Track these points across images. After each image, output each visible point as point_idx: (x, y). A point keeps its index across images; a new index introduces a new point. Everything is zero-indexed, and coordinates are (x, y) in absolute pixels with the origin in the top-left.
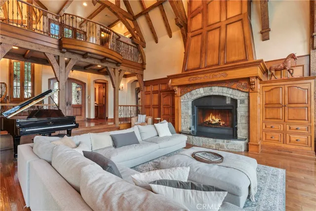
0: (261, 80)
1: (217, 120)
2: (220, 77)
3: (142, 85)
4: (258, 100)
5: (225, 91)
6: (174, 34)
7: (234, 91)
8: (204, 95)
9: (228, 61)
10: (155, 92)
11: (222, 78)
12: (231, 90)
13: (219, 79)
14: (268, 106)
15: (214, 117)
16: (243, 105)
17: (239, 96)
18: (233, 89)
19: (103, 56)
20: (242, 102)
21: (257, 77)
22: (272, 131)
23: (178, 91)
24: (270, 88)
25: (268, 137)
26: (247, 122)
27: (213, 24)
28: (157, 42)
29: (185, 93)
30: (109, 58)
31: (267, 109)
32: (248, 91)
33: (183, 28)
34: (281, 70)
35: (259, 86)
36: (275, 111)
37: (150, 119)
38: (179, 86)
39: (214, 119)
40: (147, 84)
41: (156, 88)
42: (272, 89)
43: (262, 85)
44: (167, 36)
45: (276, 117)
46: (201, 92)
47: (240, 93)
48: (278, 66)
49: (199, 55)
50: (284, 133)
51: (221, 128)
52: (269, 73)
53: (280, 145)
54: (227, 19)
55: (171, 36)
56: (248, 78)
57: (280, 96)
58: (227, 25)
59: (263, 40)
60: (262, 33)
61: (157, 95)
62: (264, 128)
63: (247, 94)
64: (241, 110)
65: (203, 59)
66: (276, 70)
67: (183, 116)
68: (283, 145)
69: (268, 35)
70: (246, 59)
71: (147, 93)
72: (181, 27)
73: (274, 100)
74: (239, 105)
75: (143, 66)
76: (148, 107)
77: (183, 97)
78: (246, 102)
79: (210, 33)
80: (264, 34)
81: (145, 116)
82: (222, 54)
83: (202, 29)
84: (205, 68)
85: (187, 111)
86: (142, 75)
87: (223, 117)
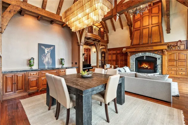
0: (167, 50)
1: (147, 66)
2: (150, 49)
3: (107, 50)
4: (166, 58)
5: (151, 54)
6: (124, 28)
7: (156, 54)
8: (142, 56)
9: (152, 42)
10: (114, 54)
11: (151, 49)
12: (154, 54)
13: (150, 50)
14: (170, 60)
15: (145, 65)
16: (159, 60)
17: (158, 56)
18: (155, 54)
19: (95, 38)
20: (159, 59)
21: (166, 49)
22: (172, 70)
23: (129, 54)
24: (170, 53)
25: (170, 73)
26: (161, 67)
27: (145, 26)
28: (115, 31)
29: (132, 55)
30: (92, 38)
31: (169, 62)
32: (162, 54)
33: (130, 26)
34: (175, 46)
35: (166, 53)
36: (173, 63)
37: (113, 66)
38: (129, 52)
39: (145, 66)
40: (110, 50)
41: (115, 52)
42: (172, 54)
43: (167, 52)
44: (121, 29)
45: (173, 65)
46: (140, 54)
47: (158, 55)
48: (174, 45)
49: (139, 39)
50: (176, 71)
51: (149, 69)
52: (170, 47)
53: (174, 76)
54: (152, 24)
55: (122, 29)
56: (162, 50)
57: (175, 57)
58: (152, 27)
59: (167, 33)
60: (167, 30)
61: (115, 55)
62: (168, 69)
63: (161, 56)
64: (159, 62)
65: (141, 41)
66: (173, 46)
67: (131, 64)
68: (176, 76)
69: (170, 31)
70: (161, 42)
71: (109, 54)
72: (129, 26)
73: (172, 58)
74: (157, 60)
75: (107, 42)
76: (110, 61)
77: (131, 57)
78: (161, 59)
79: (144, 30)
80: (168, 31)
81: (109, 65)
82: (150, 39)
83: (140, 27)
84: (142, 44)
85: (133, 62)
86: (107, 46)
87: (150, 65)
